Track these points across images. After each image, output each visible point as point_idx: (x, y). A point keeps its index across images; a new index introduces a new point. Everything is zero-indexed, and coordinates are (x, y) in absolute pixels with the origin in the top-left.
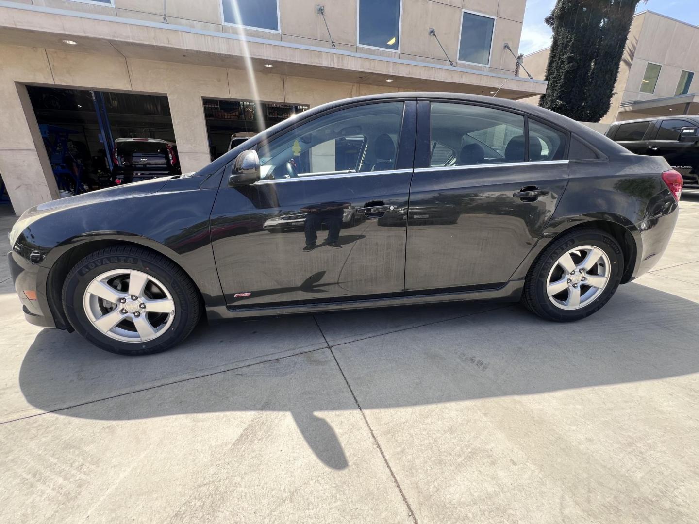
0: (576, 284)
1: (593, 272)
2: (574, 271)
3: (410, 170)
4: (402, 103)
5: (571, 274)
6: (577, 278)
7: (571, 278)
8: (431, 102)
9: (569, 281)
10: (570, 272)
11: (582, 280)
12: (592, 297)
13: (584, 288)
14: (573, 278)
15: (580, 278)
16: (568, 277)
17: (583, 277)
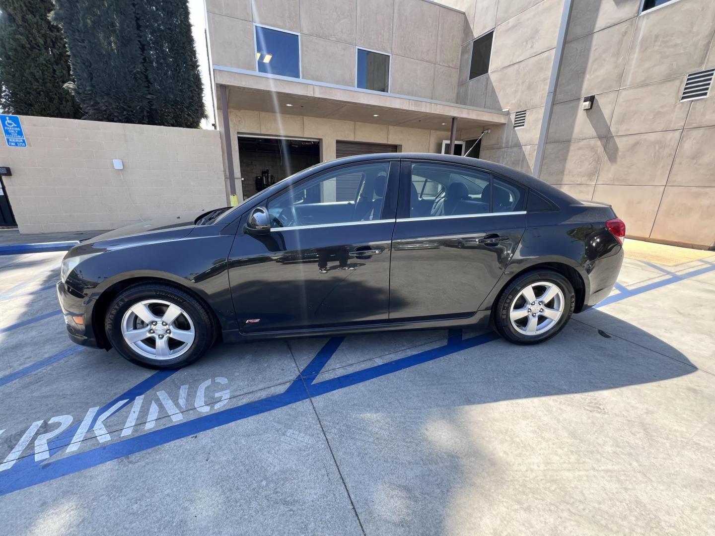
0: (535, 314)
1: (550, 305)
2: (534, 302)
3: (393, 220)
4: (388, 163)
5: (532, 304)
6: (536, 308)
7: (531, 308)
8: (412, 162)
9: (529, 310)
10: (531, 302)
11: (540, 311)
12: (547, 327)
13: (542, 319)
14: (533, 308)
15: (539, 309)
16: (529, 306)
17: (542, 309)
